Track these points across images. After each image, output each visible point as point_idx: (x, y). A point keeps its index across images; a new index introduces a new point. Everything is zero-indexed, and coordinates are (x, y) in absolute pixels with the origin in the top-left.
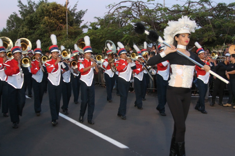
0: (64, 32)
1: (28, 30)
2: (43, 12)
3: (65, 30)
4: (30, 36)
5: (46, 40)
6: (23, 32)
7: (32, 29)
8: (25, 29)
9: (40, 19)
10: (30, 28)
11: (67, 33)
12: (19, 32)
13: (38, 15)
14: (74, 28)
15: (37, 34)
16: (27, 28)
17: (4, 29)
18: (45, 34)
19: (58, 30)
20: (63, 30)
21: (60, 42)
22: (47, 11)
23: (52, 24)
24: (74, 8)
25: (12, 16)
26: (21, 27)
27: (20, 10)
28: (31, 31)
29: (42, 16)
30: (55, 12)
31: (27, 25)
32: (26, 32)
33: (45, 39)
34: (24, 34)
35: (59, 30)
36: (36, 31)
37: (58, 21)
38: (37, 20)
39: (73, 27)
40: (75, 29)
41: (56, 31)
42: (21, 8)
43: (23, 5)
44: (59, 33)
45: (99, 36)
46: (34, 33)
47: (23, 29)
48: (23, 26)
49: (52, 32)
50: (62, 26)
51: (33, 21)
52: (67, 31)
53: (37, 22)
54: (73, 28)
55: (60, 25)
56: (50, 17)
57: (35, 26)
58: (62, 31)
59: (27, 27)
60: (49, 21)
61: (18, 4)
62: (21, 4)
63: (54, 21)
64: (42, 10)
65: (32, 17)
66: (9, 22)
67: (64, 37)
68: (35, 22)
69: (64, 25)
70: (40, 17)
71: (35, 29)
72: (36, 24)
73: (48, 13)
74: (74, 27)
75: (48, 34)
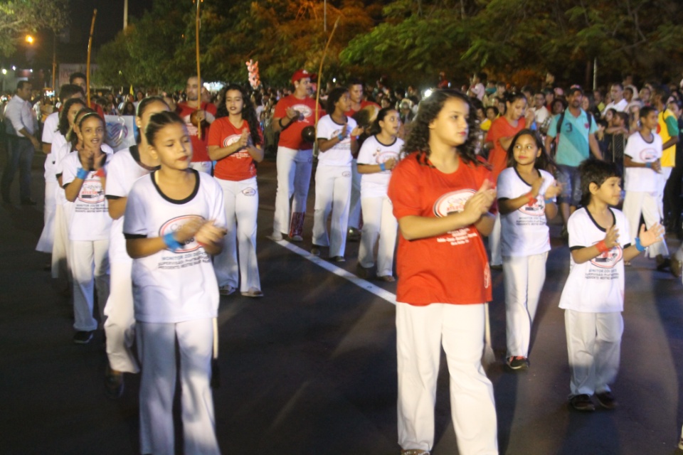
0: (315, 23)
1: (213, 18)
3: (318, 17)
4: (219, 35)
5: (264, 48)
7: (226, 15)
8: (206, 15)
10: (220, 13)
11: (325, 26)
12: (189, 22)
14: (346, 13)
15: (242, 32)
16: (211, 13)
18: (263, 31)
19: (298, 19)
20: (314, 18)
21: (305, 55)
23: (281, 1)
28: (224, 21)
31: (210, 2)
32: (208, 24)
33: (262, 46)
35: (302, 20)
36: (236, 22)
39: (342, 9)
40: (346, 16)
41: (294, 22)
44: (303, 28)
45: (404, 43)
46: (230, 26)
49: (281, 24)
50: (311, 8)
52: (323, 23)
54: (344, 13)
55: (306, 3)
57: (235, 7)
58: (311, 21)
59: (211, 8)
67: (316, 39)
69: (316, 5)
72: (236, 1)
74: (345, 9)
75: (270, 28)
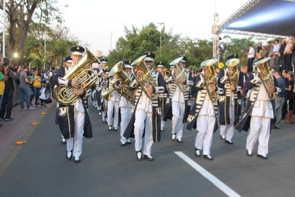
1: (130, 51)
2: (142, 37)
6: (127, 53)
7: (134, 50)
8: (129, 50)
9: (140, 42)
10: (133, 50)
13: (139, 39)
16: (130, 50)
17: (114, 50)
19: (154, 51)
22: (146, 35)
23: (149, 46)
24: (170, 32)
25: (120, 39)
26: (126, 49)
27: (126, 34)
28: (133, 52)
29: (142, 39)
30: (152, 36)
31: (130, 46)
32: (129, 53)
34: (128, 54)
36: (136, 52)
37: (154, 44)
38: (138, 43)
42: (127, 32)
43: (128, 30)
46: (135, 53)
47: (127, 50)
48: (127, 48)
51: (135, 43)
53: (138, 44)
55: (156, 47)
56: (147, 41)
57: (137, 48)
59: (130, 48)
60: (147, 44)
61: (124, 29)
62: (127, 29)
63: (150, 44)
64: (142, 35)
65: (134, 41)
66: (118, 44)
68: (136, 45)
70: (141, 40)
71: (136, 50)
72: (137, 46)
73: (146, 38)
